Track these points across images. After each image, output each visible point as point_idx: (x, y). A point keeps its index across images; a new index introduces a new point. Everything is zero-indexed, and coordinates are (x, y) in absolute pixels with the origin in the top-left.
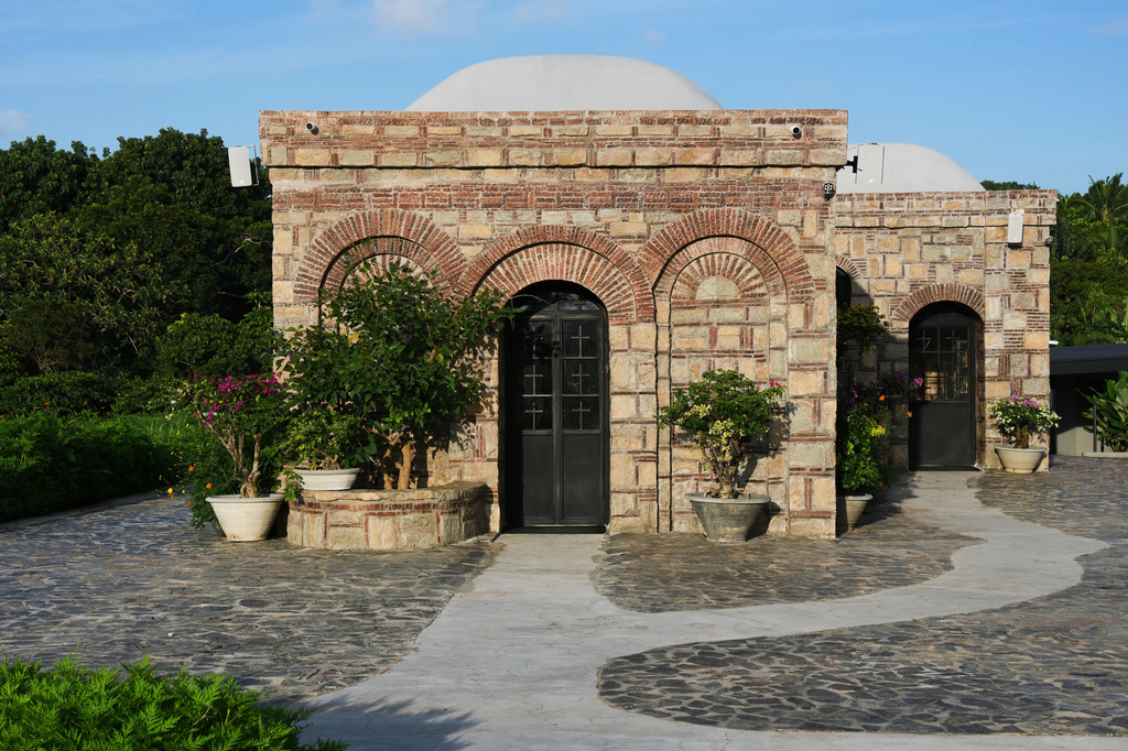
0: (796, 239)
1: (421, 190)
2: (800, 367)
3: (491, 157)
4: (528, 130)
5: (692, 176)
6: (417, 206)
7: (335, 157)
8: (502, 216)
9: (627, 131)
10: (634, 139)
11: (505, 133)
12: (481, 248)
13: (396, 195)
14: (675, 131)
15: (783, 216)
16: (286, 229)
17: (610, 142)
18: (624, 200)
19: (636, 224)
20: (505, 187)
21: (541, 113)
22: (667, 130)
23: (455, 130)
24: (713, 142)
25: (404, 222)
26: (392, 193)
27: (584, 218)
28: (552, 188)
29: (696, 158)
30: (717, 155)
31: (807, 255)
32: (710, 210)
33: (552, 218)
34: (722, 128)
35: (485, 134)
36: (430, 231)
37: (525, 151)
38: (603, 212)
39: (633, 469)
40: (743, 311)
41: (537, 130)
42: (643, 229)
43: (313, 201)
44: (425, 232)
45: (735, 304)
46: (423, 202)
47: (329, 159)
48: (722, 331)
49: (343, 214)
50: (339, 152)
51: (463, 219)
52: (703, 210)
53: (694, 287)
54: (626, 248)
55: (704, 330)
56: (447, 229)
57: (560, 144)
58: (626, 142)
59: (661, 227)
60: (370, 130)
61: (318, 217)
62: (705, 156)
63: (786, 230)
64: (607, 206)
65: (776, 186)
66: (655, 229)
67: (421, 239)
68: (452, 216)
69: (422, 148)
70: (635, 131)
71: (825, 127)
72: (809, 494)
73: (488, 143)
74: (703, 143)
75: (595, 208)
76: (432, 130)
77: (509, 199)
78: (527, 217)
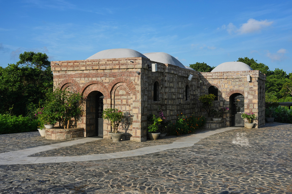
0: (134, 83)
1: (74, 74)
2: (135, 108)
3: (84, 68)
4: (89, 63)
5: (116, 71)
7: (61, 69)
8: (86, 79)
9: (105, 63)
10: (106, 64)
11: (86, 64)
12: (83, 85)
13: (70, 75)
14: (112, 62)
15: (132, 78)
16: (55, 82)
17: (102, 65)
18: (105, 75)
19: (107, 80)
20: (87, 73)
21: (91, 60)
22: (111, 62)
23: (78, 63)
24: (119, 64)
25: (72, 80)
27: (99, 79)
28: (94, 73)
29: (116, 67)
30: (120, 67)
31: (136, 86)
32: (119, 77)
33: (94, 79)
34: (120, 61)
35: (83, 64)
36: (76, 82)
37: (89, 67)
38: (102, 78)
39: (107, 126)
40: (127, 97)
41: (90, 63)
42: (108, 81)
43: (59, 77)
45: (125, 95)
46: (74, 77)
48: (123, 100)
49: (63, 79)
50: (62, 68)
51: (80, 80)
52: (118, 77)
53: (118, 92)
54: (106, 85)
55: (120, 100)
56: (78, 81)
57: (94, 66)
58: (105, 65)
59: (111, 81)
60: (66, 64)
61: (60, 80)
62: (117, 67)
63: (132, 81)
64: (103, 77)
65: (131, 72)
66: (110, 81)
68: (79, 79)
69: (74, 67)
70: (106, 63)
71: (138, 61)
72: (136, 133)
73: (84, 66)
74: (117, 64)
75: (101, 77)
76: (75, 64)
77: (87, 76)
78: (90, 79)
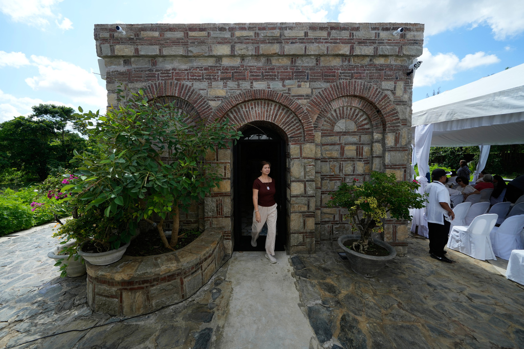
0: (392, 97)
1: (186, 70)
2: (392, 167)
3: (224, 50)
4: (245, 33)
5: (336, 62)
6: (184, 79)
7: (137, 50)
8: (231, 84)
9: (302, 34)
10: (305, 40)
11: (232, 35)
12: (220, 102)
13: (173, 73)
14: (329, 34)
15: (385, 85)
16: (114, 93)
17: (293, 40)
18: (299, 75)
19: (305, 89)
20: (233, 68)
21: (253, 24)
22: (324, 34)
23: (204, 33)
24: (350, 41)
25: (177, 88)
26: (170, 72)
27: (277, 86)
28: (259, 69)
29: (340, 50)
30: (352, 49)
31: (398, 106)
32: (345, 81)
33: (259, 86)
34: (354, 33)
35: (222, 36)
36: (192, 93)
37: (244, 46)
38: (287, 82)
39: (302, 221)
40: (358, 137)
41: (251, 33)
42: (309, 91)
43: (128, 77)
44: (189, 94)
45: (353, 134)
46: (188, 77)
47: (133, 51)
48: (347, 148)
49: (144, 84)
50: (139, 47)
51: (210, 86)
52: (341, 81)
53: (333, 124)
54: (300, 102)
55: (338, 147)
56: (201, 91)
57: (263, 42)
58: (302, 41)
59: (320, 90)
60: (156, 34)
61: (130, 86)
62: (345, 50)
63: (386, 92)
64: (290, 79)
66: (316, 92)
67: (187, 98)
68: (204, 84)
69: (185, 44)
70: (306, 34)
71: (412, 33)
72: (395, 233)
73: (223, 42)
74: (344, 42)
75: (283, 80)
76: (191, 34)
77: (235, 75)
78: (246, 85)
